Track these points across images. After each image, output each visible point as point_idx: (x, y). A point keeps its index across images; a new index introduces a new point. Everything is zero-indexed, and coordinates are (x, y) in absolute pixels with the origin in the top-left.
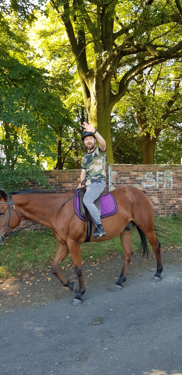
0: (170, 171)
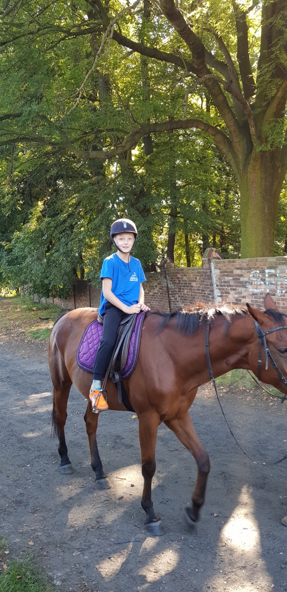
0: (285, 267)
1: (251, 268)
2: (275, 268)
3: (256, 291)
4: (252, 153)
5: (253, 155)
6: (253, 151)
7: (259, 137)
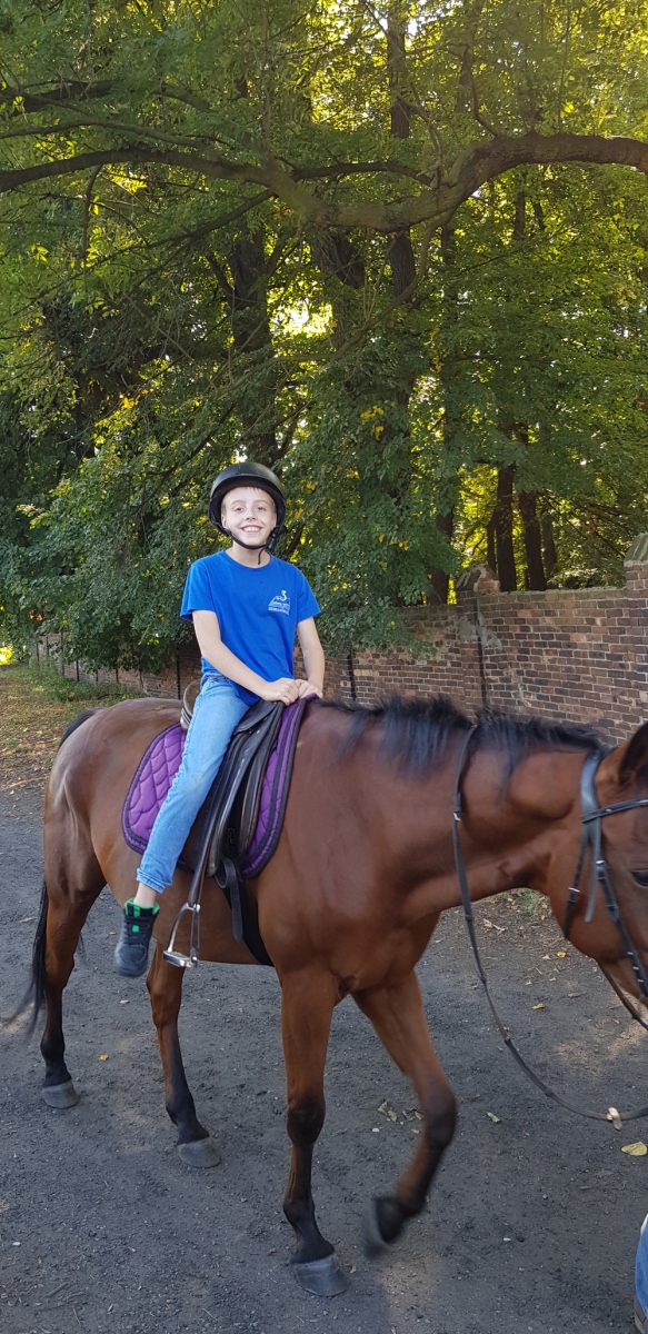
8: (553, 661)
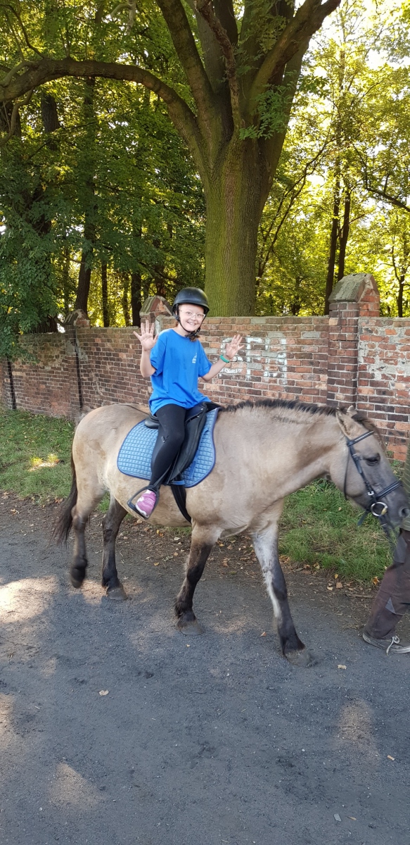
0: (279, 334)
1: (223, 334)
2: (263, 335)
3: (228, 371)
4: (232, 141)
5: (233, 144)
6: (234, 138)
7: (245, 114)
8: (111, 368)
